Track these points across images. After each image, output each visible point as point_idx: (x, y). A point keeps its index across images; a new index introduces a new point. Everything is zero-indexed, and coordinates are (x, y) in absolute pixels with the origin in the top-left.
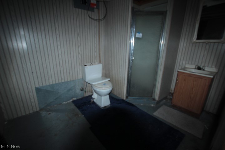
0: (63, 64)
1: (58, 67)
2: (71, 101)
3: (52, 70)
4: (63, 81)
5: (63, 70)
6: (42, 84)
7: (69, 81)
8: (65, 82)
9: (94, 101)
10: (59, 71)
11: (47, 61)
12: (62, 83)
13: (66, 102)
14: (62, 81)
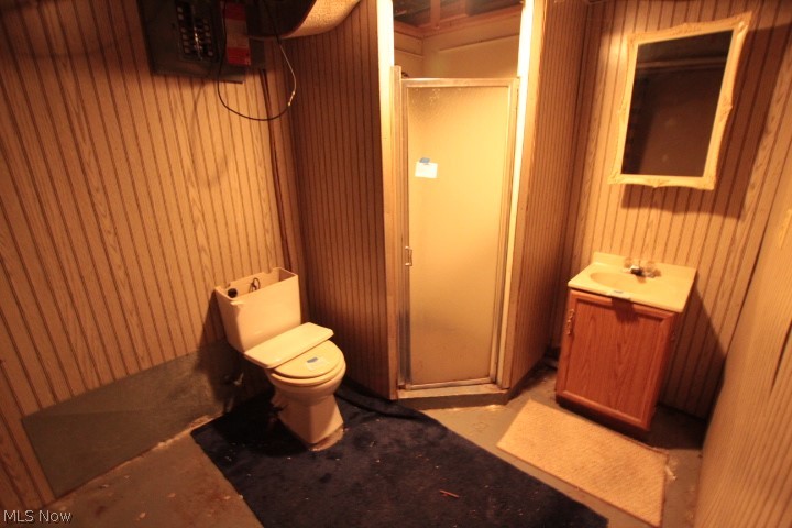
0: (135, 302)
1: (117, 315)
2: (187, 432)
3: (89, 334)
4: (146, 366)
5: (140, 324)
6: (55, 397)
7: (171, 361)
8: (154, 369)
9: (279, 422)
10: (122, 333)
11: (61, 305)
12: (144, 373)
13: (170, 441)
14: (139, 368)
